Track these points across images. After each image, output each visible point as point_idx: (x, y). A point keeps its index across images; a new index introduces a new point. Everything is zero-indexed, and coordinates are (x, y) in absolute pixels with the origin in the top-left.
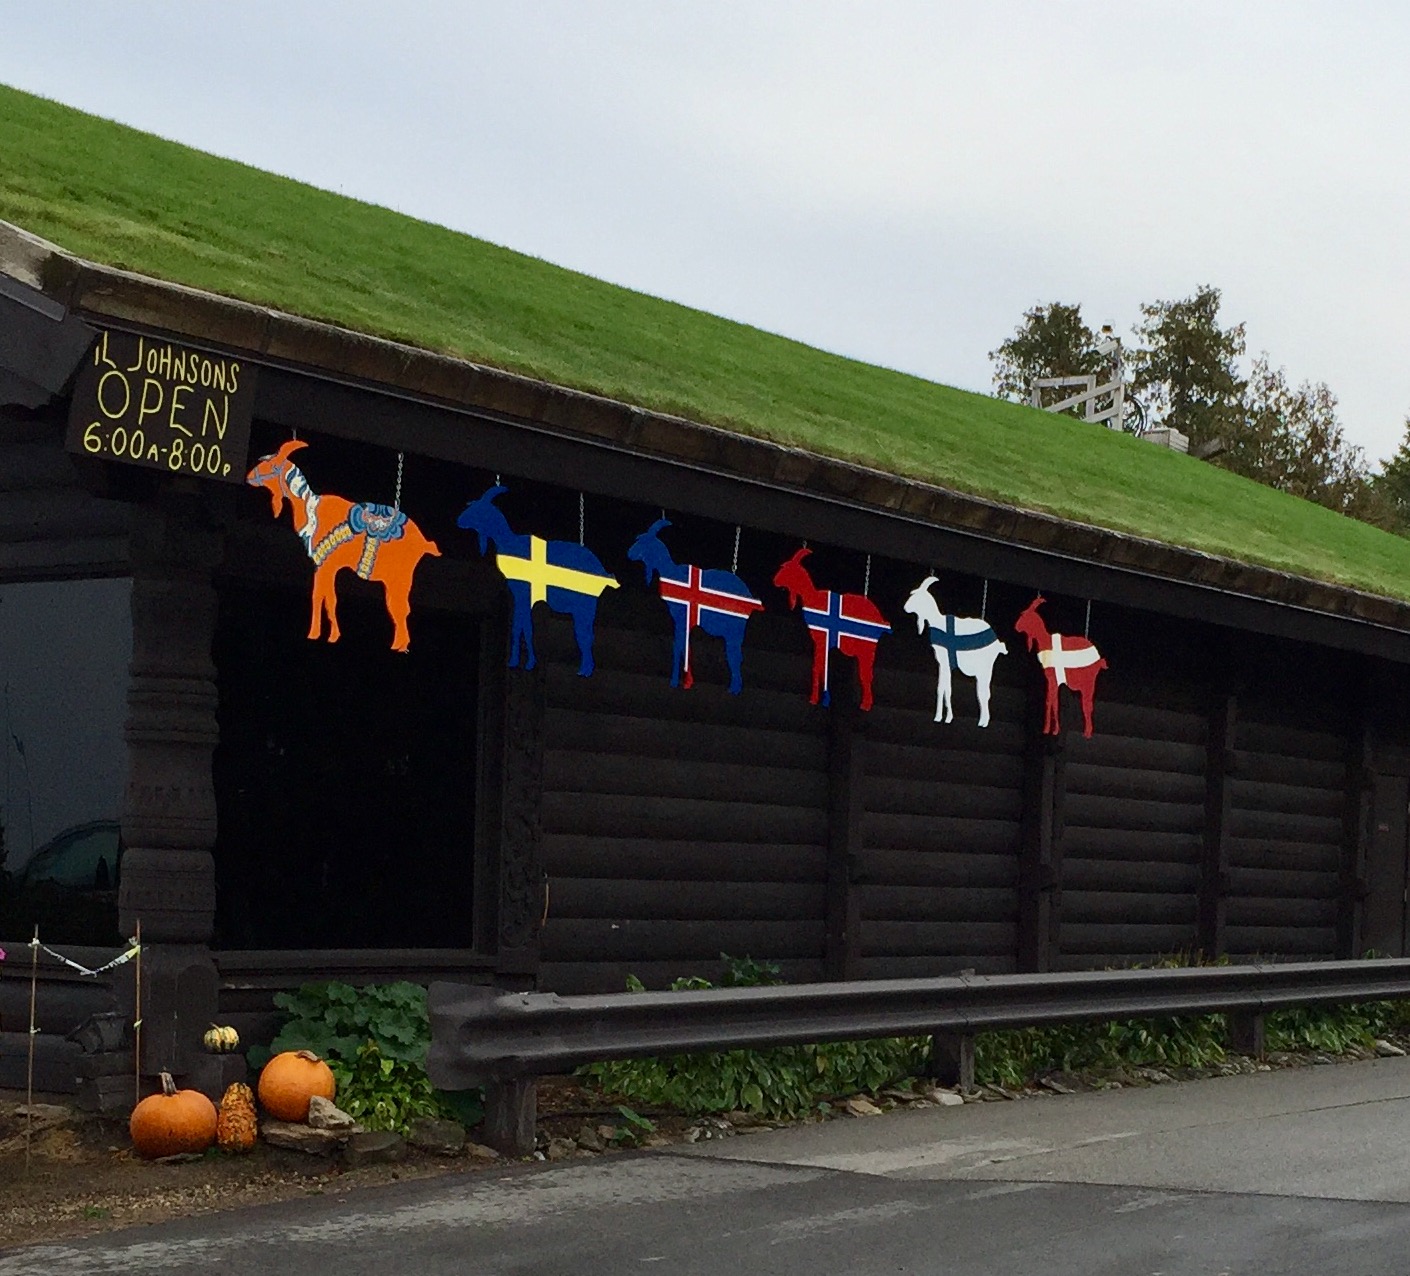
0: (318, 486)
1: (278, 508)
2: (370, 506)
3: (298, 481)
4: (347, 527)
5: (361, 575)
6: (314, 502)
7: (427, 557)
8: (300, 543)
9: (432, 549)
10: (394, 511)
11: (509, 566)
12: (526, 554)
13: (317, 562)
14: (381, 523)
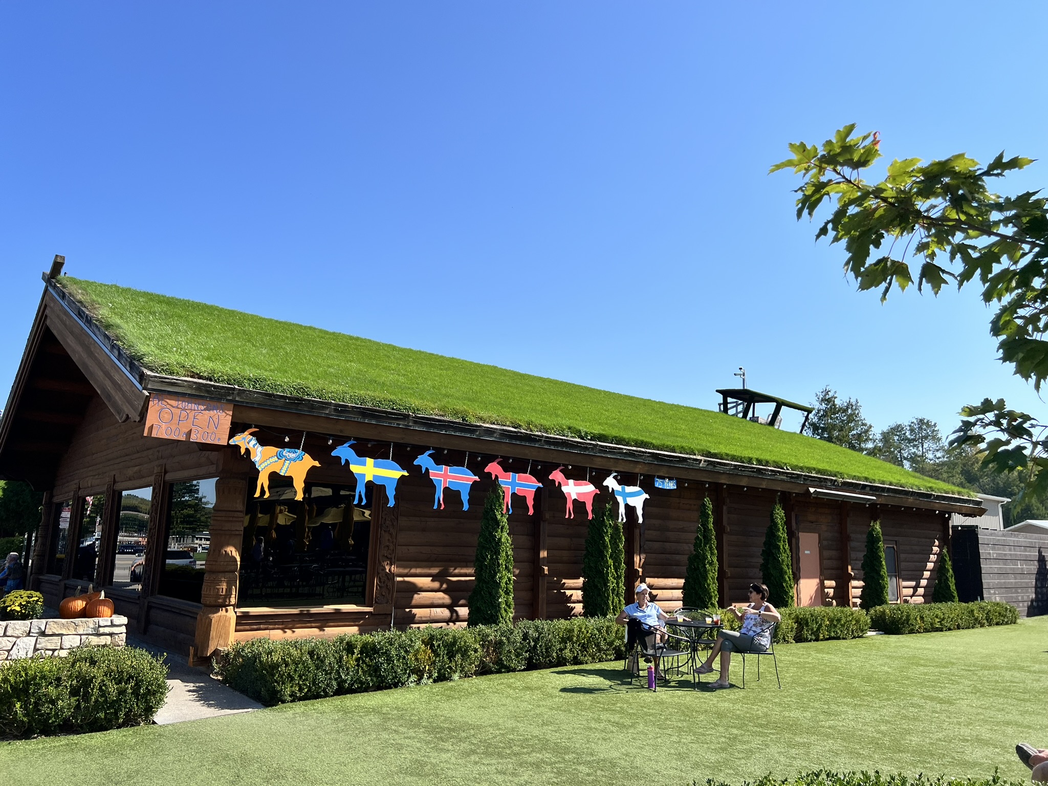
0: (263, 442)
1: (243, 451)
2: (286, 450)
3: (254, 442)
4: (276, 457)
5: (281, 474)
6: (260, 449)
7: (314, 467)
8: (253, 464)
9: (317, 464)
10: (299, 452)
11: (354, 468)
12: (364, 464)
13: (260, 470)
14: (292, 455)
